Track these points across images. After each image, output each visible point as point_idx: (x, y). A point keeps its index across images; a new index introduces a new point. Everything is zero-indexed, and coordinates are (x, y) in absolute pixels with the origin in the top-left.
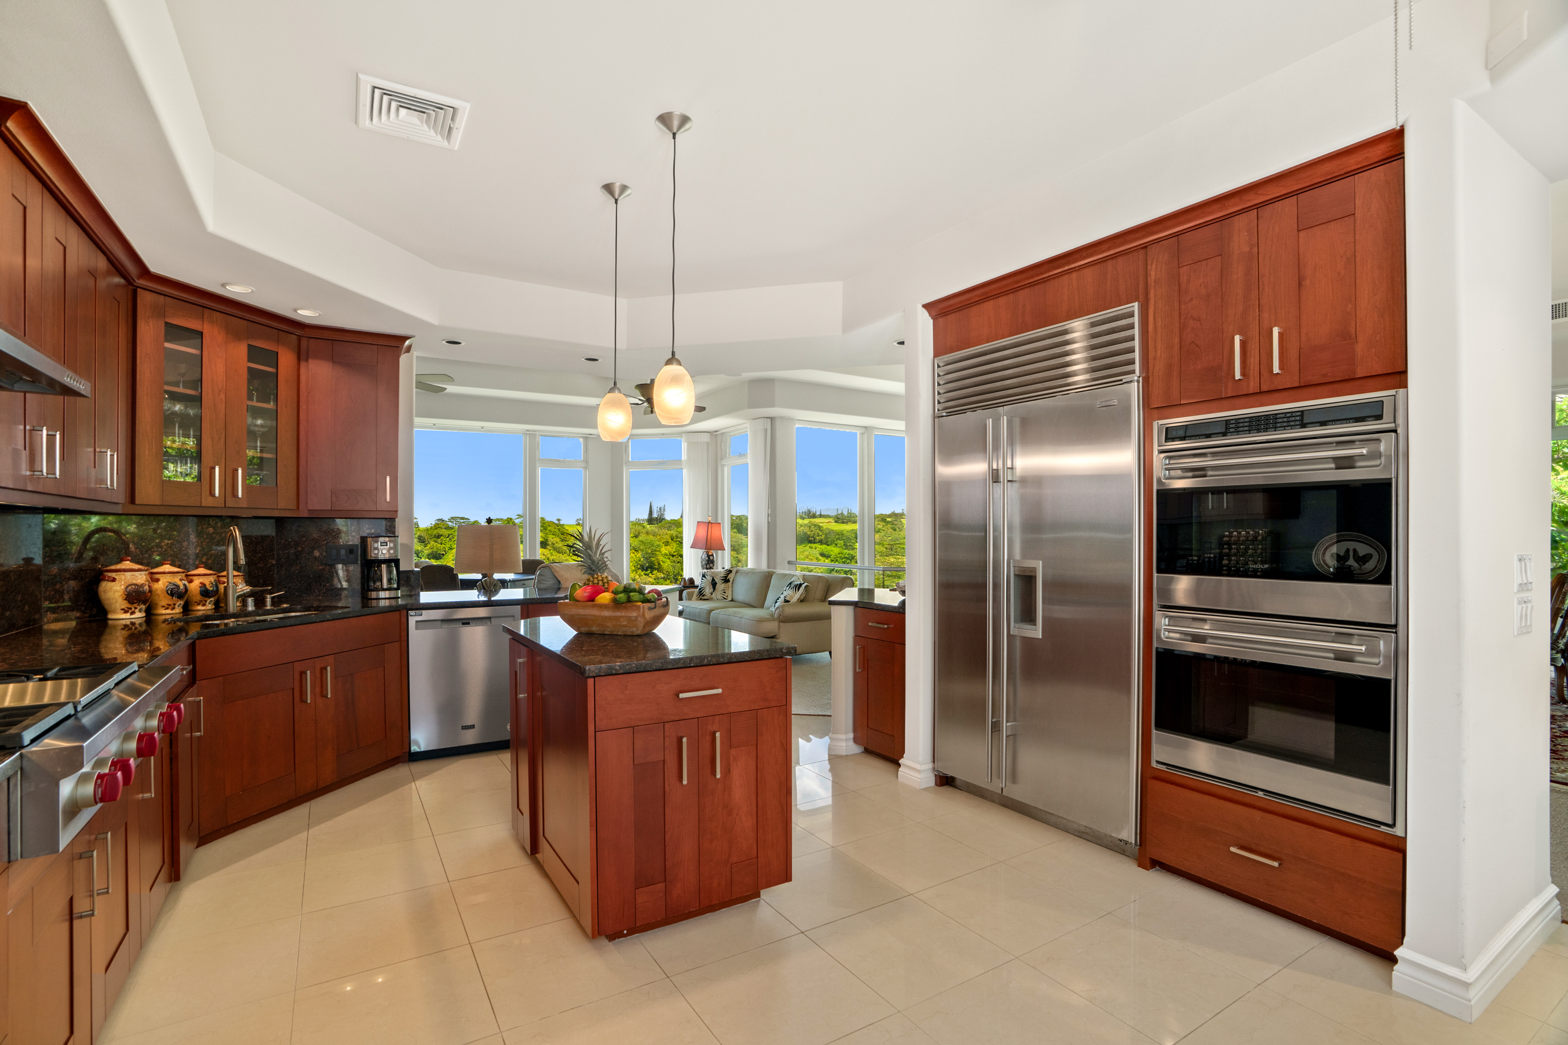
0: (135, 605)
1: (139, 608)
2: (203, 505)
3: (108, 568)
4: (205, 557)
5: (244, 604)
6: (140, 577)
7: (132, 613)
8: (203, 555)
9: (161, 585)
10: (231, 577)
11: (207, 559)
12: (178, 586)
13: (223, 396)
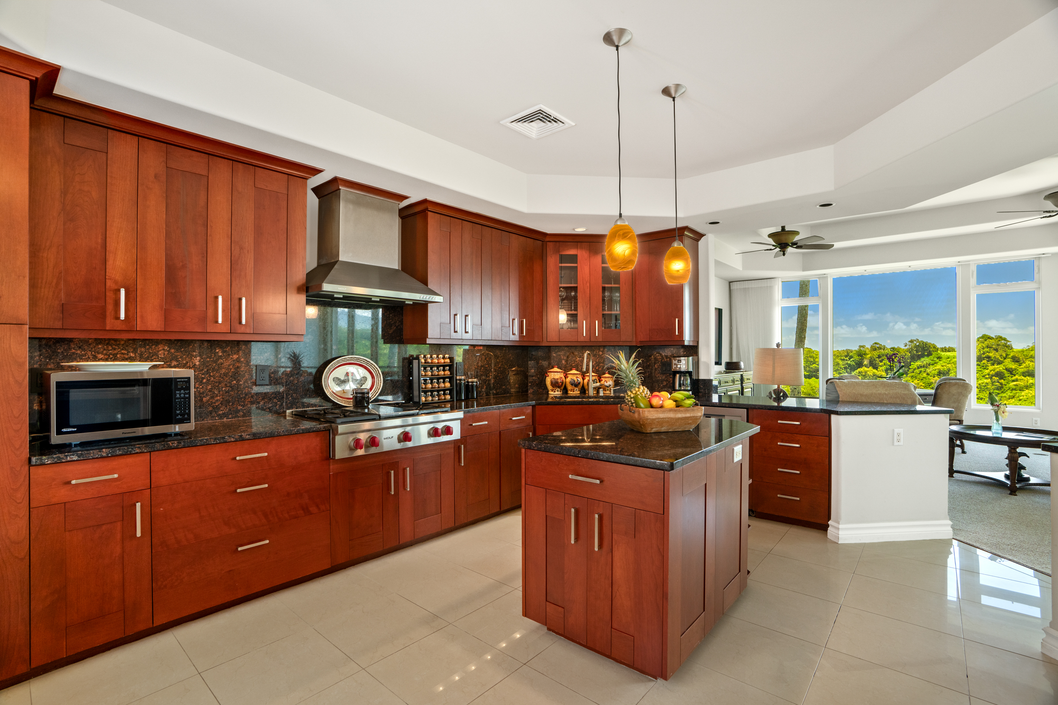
0: (555, 388)
1: (557, 389)
2: (579, 341)
3: (549, 371)
4: (598, 367)
5: (598, 392)
6: (557, 375)
7: (555, 392)
8: (597, 366)
9: (568, 380)
10: (591, 376)
11: (599, 368)
12: (574, 381)
13: (588, 285)
